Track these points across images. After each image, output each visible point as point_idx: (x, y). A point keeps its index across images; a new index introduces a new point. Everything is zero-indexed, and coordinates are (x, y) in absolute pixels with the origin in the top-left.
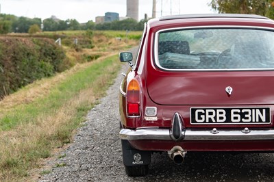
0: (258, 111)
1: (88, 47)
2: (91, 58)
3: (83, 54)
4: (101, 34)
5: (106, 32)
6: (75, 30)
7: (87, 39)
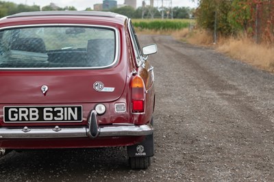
0: (70, 109)
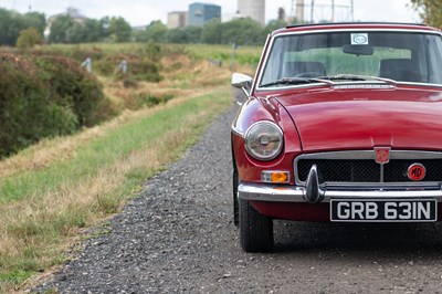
1: (149, 79)
2: (155, 101)
3: (138, 92)
4: (180, 53)
5: (191, 48)
6: (120, 41)
7: (147, 60)
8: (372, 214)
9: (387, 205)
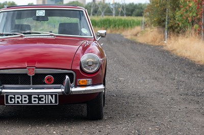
8: (25, 101)
9: (33, 96)
